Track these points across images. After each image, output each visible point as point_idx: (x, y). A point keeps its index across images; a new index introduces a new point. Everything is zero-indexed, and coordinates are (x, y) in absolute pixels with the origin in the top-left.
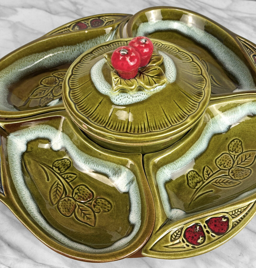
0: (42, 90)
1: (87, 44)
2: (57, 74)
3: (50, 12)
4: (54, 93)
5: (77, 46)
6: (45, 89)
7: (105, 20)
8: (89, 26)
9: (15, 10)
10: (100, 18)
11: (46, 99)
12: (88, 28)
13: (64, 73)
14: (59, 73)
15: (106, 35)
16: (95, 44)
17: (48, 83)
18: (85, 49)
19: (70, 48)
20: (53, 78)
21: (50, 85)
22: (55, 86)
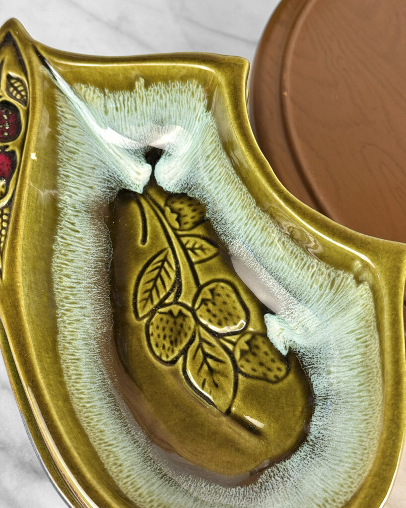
0: (202, 365)
1: (65, 179)
2: (144, 306)
4: (228, 329)
5: (63, 209)
6: (200, 353)
8: (3, 148)
11: (251, 357)
12: (13, 152)
13: (148, 282)
14: (139, 297)
15: (60, 113)
16: (75, 157)
17: (173, 338)
18: (78, 193)
19: (63, 234)
20: (159, 320)
21: (186, 335)
22: (192, 320)
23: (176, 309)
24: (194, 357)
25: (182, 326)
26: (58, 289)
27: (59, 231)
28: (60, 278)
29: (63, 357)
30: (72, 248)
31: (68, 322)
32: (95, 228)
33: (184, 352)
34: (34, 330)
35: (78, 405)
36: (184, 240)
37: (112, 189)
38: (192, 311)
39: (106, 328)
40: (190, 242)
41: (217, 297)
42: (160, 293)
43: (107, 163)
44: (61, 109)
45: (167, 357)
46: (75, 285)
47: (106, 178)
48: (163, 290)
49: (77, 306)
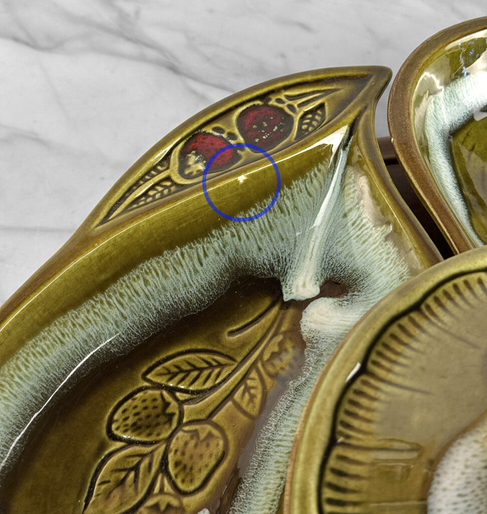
0: (125, 470)
2: (160, 375)
7: (291, 107)
10: (270, 100)
13: (189, 364)
14: (167, 364)
15: (312, 174)
16: (279, 214)
17: (139, 423)
18: (242, 241)
19: (188, 253)
20: (153, 398)
21: (149, 435)
22: (169, 432)
23: (173, 407)
24: (129, 457)
25: (158, 424)
26: (124, 281)
27: (187, 247)
28: (138, 277)
29: (53, 328)
30: (179, 269)
31: (97, 310)
32: (218, 277)
33: (130, 443)
34: (58, 285)
35: (9, 370)
36: (254, 374)
37: (273, 269)
38: (180, 426)
39: (116, 350)
40: (253, 382)
41: (205, 444)
42: (183, 383)
43: (297, 248)
44: (317, 172)
45: (117, 429)
46: (142, 294)
47: (281, 256)
48: (188, 383)
49: (121, 309)
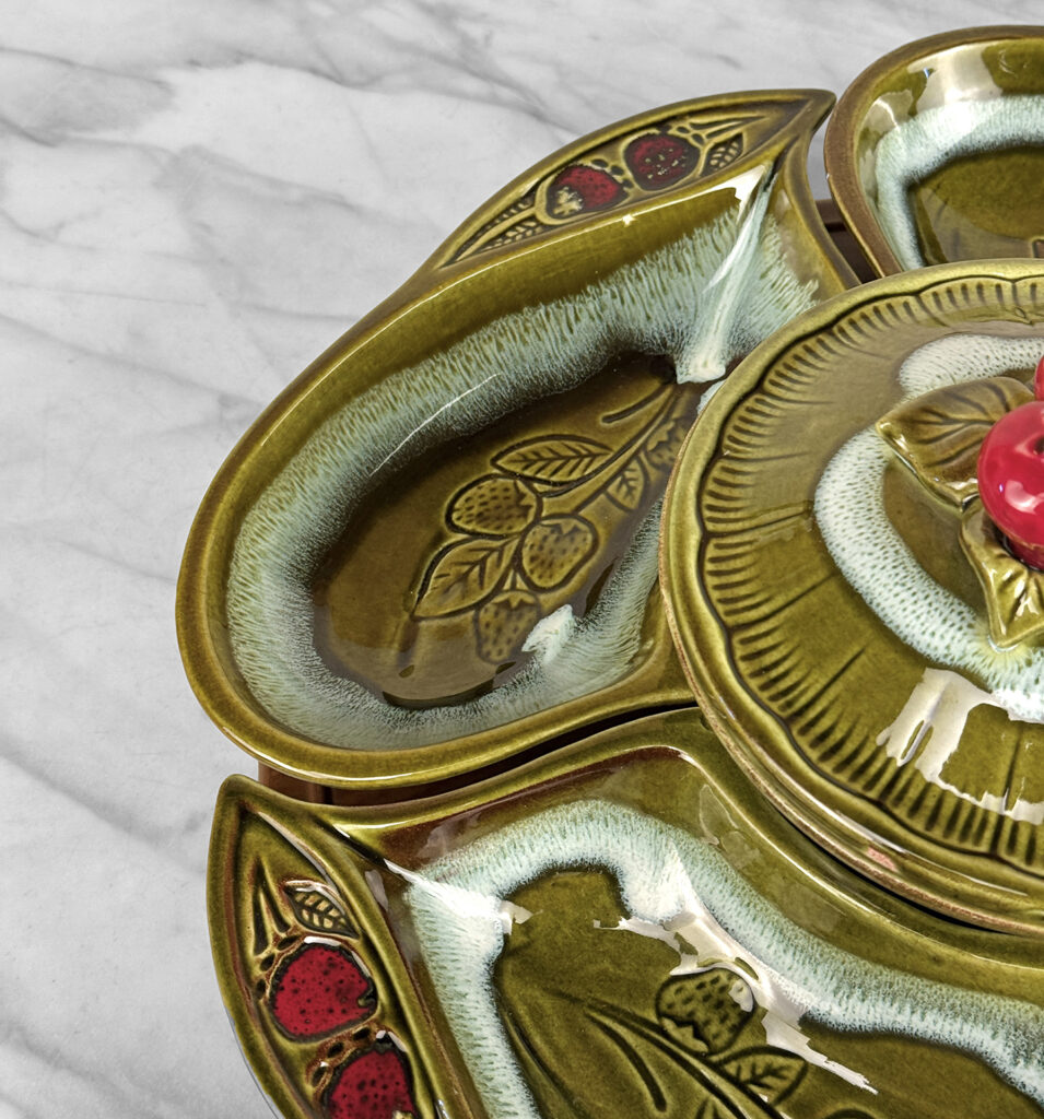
0: (467, 563)
1: (633, 277)
2: (513, 461)
3: (337, 77)
4: (532, 571)
5: (588, 295)
6: (482, 554)
7: (698, 138)
8: (627, 183)
9: (159, 83)
10: (669, 128)
11: (503, 614)
12: (626, 195)
13: (551, 451)
14: (523, 450)
15: (722, 220)
16: (675, 272)
17: (486, 514)
18: (626, 305)
19: (554, 313)
20: (504, 487)
21: (498, 528)
22: (524, 526)
23: (530, 499)
24: (472, 550)
25: (510, 517)
26: (473, 341)
27: (553, 305)
28: (490, 338)
29: (384, 387)
30: (543, 334)
31: (437, 375)
32: (594, 350)
33: (475, 535)
34: (393, 331)
35: (331, 430)
36: (634, 465)
37: (665, 345)
38: (538, 519)
39: (459, 428)
40: (634, 472)
41: (568, 539)
42: (543, 472)
43: (698, 319)
44: (727, 218)
45: (459, 519)
46: (493, 362)
47: (676, 328)
48: (549, 473)
49: (467, 377)
